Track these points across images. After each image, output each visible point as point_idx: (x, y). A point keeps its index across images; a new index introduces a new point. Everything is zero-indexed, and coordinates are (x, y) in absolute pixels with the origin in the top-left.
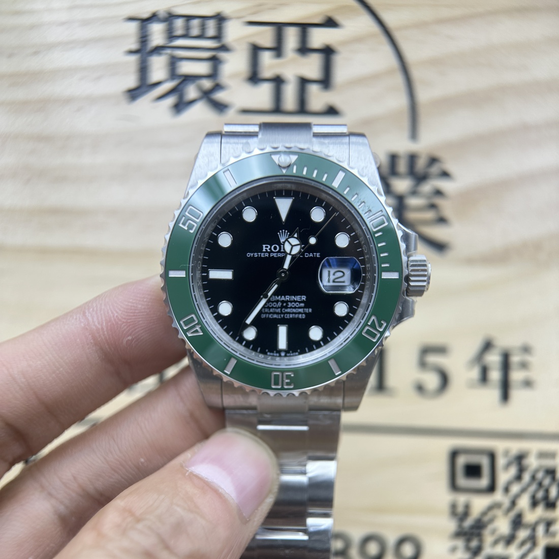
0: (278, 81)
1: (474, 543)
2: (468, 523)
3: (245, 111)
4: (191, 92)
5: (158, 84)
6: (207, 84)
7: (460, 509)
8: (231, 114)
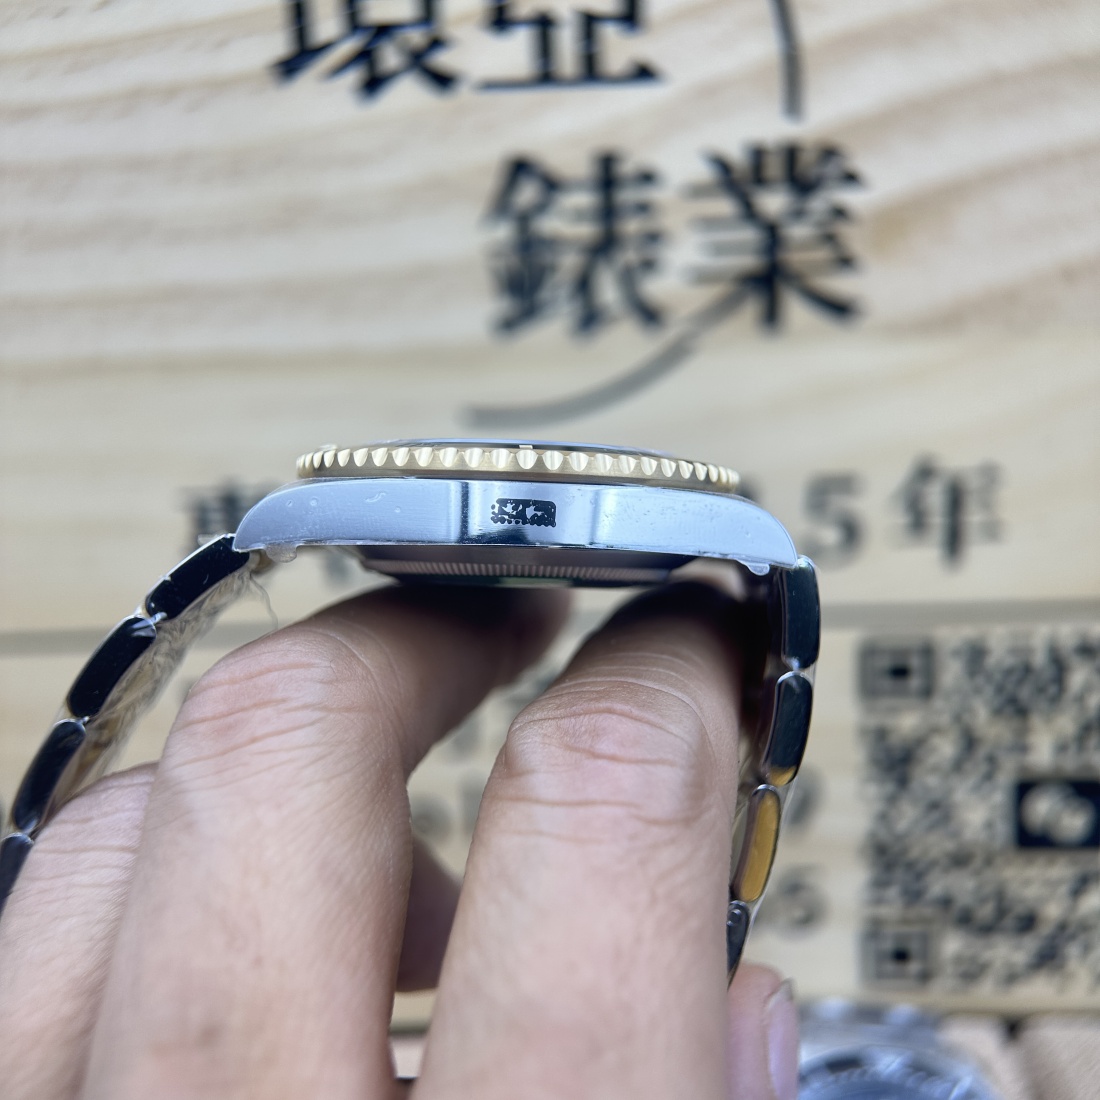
0: (544, 24)
3: (492, 85)
4: (390, 57)
5: (326, 47)
6: (416, 37)
8: (464, 94)
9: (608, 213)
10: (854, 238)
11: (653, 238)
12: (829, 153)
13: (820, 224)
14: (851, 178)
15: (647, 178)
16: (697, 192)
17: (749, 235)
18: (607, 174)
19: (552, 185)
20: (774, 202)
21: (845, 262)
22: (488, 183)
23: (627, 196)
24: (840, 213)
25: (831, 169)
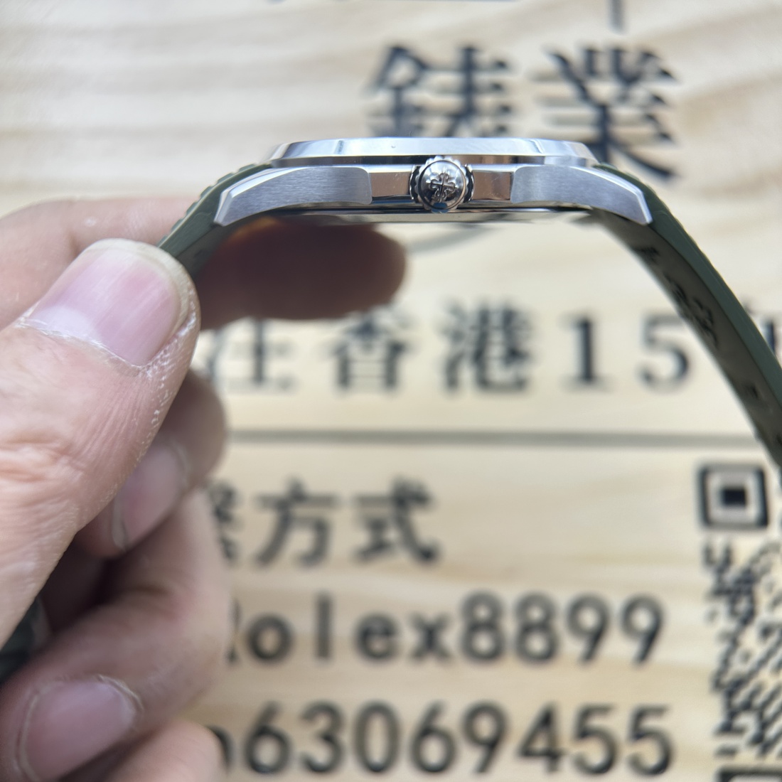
1: (743, 606)
2: (732, 574)
7: (718, 554)
9: (469, 89)
10: (669, 118)
11: (506, 109)
12: (647, 56)
13: (643, 107)
14: (665, 74)
15: (501, 65)
16: (543, 78)
17: (587, 112)
18: (468, 61)
19: (422, 66)
20: (604, 89)
21: (665, 137)
22: (373, 62)
23: (483, 78)
24: (658, 99)
25: (650, 67)
